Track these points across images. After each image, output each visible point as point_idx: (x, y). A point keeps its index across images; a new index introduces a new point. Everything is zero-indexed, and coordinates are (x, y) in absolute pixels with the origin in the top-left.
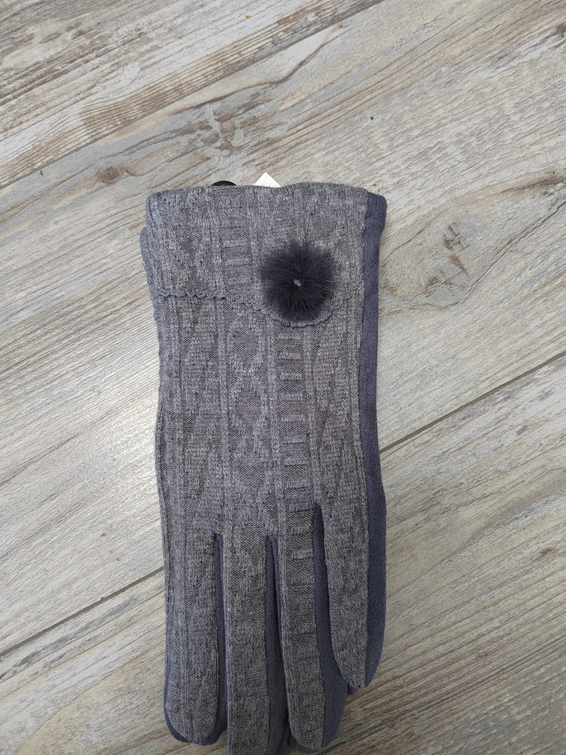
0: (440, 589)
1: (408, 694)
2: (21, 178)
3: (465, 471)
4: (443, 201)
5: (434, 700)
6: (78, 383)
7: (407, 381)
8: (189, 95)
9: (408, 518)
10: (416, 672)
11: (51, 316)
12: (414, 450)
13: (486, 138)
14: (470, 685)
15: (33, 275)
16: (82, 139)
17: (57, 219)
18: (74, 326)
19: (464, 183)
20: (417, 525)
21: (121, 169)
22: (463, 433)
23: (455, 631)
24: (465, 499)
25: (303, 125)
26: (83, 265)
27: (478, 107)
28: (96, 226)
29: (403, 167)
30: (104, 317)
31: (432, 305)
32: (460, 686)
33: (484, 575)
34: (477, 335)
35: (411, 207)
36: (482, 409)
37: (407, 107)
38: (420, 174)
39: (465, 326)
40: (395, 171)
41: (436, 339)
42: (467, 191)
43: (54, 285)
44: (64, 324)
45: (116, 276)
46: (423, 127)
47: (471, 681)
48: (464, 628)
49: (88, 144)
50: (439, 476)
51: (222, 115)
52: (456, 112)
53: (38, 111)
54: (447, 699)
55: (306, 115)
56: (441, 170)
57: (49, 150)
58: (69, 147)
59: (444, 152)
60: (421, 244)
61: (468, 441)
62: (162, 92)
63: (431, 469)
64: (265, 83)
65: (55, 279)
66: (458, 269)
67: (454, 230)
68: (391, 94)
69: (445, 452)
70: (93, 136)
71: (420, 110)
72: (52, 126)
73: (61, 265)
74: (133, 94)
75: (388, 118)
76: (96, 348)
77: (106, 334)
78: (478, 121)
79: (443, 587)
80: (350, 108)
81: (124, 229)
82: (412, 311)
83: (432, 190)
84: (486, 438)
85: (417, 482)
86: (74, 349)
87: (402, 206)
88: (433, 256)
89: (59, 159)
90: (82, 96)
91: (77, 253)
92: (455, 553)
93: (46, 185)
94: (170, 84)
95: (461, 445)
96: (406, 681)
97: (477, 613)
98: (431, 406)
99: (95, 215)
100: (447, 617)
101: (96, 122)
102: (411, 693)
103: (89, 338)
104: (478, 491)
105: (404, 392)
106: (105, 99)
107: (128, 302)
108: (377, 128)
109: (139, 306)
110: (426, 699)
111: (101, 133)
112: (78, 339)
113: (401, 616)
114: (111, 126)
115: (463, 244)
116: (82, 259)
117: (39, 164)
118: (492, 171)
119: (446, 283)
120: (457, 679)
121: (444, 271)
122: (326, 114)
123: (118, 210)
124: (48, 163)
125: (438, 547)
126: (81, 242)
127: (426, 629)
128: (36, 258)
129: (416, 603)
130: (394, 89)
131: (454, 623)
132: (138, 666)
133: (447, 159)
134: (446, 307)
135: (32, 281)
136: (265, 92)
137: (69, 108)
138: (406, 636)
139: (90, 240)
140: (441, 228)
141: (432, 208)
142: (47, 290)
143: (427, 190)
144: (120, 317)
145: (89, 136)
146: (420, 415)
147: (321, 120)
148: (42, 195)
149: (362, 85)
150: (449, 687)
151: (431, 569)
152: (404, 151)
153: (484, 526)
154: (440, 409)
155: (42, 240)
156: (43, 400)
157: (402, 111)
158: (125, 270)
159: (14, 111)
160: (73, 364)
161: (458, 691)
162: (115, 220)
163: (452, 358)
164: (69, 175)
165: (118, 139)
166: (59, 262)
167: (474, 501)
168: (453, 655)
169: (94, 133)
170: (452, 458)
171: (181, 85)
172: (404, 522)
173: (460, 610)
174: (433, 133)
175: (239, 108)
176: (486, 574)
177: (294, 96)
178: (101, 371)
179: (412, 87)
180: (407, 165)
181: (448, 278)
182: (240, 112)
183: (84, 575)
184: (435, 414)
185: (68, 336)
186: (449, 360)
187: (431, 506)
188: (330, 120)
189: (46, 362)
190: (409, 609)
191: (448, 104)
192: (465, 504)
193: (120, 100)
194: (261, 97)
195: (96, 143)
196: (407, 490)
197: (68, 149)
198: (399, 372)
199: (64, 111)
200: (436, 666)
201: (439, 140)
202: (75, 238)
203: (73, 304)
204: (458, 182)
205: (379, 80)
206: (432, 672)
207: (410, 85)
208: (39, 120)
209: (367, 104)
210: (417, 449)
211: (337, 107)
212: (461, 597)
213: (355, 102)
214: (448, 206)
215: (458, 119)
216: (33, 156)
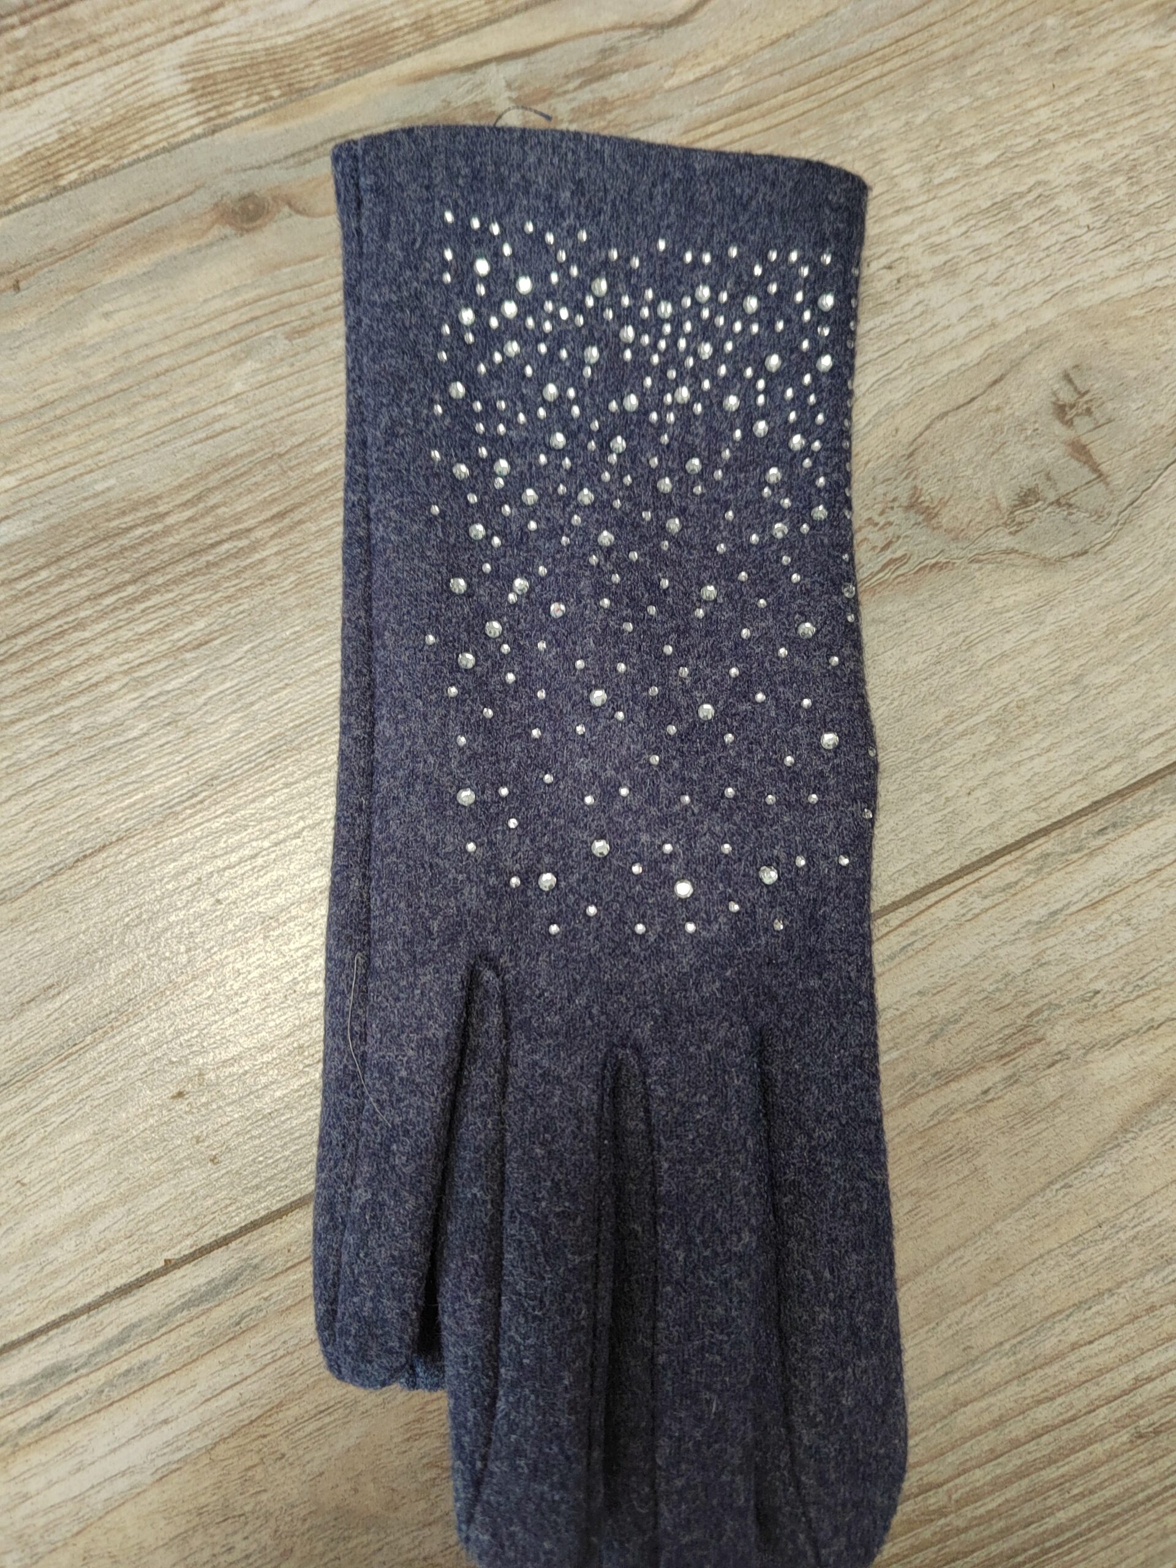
0: (1041, 1256)
1: (959, 1531)
2: (24, 206)
3: (1106, 961)
4: (1048, 314)
5: (1025, 1550)
6: (135, 704)
7: (963, 734)
8: (447, 40)
9: (965, 1074)
10: (978, 1473)
11: (77, 536)
12: (979, 904)
13: (1148, 179)
14: (1116, 1510)
15: (39, 437)
16: (182, 126)
17: (107, 307)
18: (134, 564)
19: (1097, 279)
20: (985, 1092)
21: (274, 198)
22: (1100, 868)
23: (1078, 1367)
24: (1105, 1032)
25: (721, 124)
26: (167, 418)
27: (1129, 111)
28: (205, 326)
29: (955, 232)
30: (213, 546)
31: (1025, 554)
32: (1090, 1513)
33: (1149, 1224)
34: (1133, 631)
35: (974, 323)
36: (1146, 809)
37: (965, 101)
38: (995, 250)
39: (1103, 609)
40: (937, 239)
41: (1033, 636)
42: (1105, 297)
43: (89, 462)
44: (108, 558)
45: (246, 448)
46: (1002, 145)
47: (1118, 1499)
48: (1100, 1360)
49: (199, 137)
50: (1041, 972)
51: (527, 90)
52: (1077, 117)
53: (79, 54)
54: (1059, 1546)
55: (729, 101)
56: (1044, 246)
57: (98, 146)
58: (149, 140)
59: (1052, 205)
60: (998, 409)
61: (1113, 887)
62: (383, 29)
63: (1020, 953)
64: (632, 26)
65: (93, 448)
66: (1087, 474)
67: (1077, 382)
68: (927, 69)
69: (1055, 913)
70: (210, 119)
71: (996, 107)
72: (111, 91)
73: (111, 415)
74: (314, 29)
75: (919, 120)
76: (186, 619)
77: (215, 587)
78: (1128, 141)
79: (1049, 1252)
80: (833, 93)
81: (275, 337)
82: (976, 566)
83: (1025, 288)
84: (1155, 882)
85: (985, 985)
86: (131, 621)
87: (954, 320)
88: (1026, 438)
89: (124, 167)
90: (187, 26)
91: (154, 388)
92: (1078, 1167)
93: (87, 226)
94: (404, 12)
95: (1096, 896)
96: (954, 1497)
97: (1131, 1321)
98: (1020, 798)
99: (206, 301)
100: (1058, 1329)
101: (219, 87)
102: (966, 1529)
103: (170, 595)
104: (1136, 1013)
105: (957, 760)
106: (244, 38)
107: (275, 510)
108: (893, 140)
109: (300, 522)
110: (1004, 1546)
111: (230, 113)
112: (145, 595)
113: (944, 1325)
114: (256, 98)
115: (1097, 414)
116: (163, 403)
117: (73, 176)
118: (1163, 255)
119: (1058, 502)
120: (1082, 1495)
121: (1054, 473)
122: (774, 102)
123: (261, 291)
124: (95, 176)
125: (1039, 1151)
126: (165, 363)
127: (1004, 1360)
128: (49, 397)
129: (982, 1292)
130: (936, 58)
131: (1075, 1347)
132: (253, 1446)
133: (1057, 221)
134: (1060, 559)
135: (35, 451)
136: (632, 46)
137: (155, 52)
138: (955, 1377)
139: (186, 358)
140: (1045, 374)
141: (1023, 329)
142: (71, 472)
143: (1013, 286)
144: (253, 548)
145: (201, 118)
146: (994, 818)
147: (763, 116)
148: (76, 247)
149: (861, 45)
150: (1062, 1516)
151: (1020, 1206)
152: (958, 197)
153: (1150, 1100)
154: (1044, 805)
155: (69, 354)
156: (42, 743)
157: (952, 107)
158: (270, 434)
159: (21, 53)
160: (125, 656)
161: (1085, 1525)
162: (253, 314)
163: (1074, 682)
164: (147, 206)
165: (271, 130)
166: (106, 408)
167: (1125, 1036)
168: (1075, 1431)
169: (213, 114)
170: (1074, 929)
171: (429, 17)
172: (954, 1086)
173: (1089, 1313)
174: (1025, 161)
175: (568, 77)
176: (1155, 1221)
177: (700, 59)
178: (197, 679)
179: (978, 55)
180: (964, 229)
181: (1062, 491)
182: (571, 86)
183: (123, 1199)
184: (1031, 816)
185: (118, 587)
186: (1066, 687)
187: (1023, 1046)
188: (784, 117)
189: (57, 649)
190: (963, 1308)
191: (1060, 98)
192: (1106, 1045)
193: (280, 41)
194: (620, 57)
195: (217, 135)
196: (963, 1002)
197: (146, 147)
198: (945, 711)
199: (141, 58)
200: (1030, 1458)
201: (1041, 177)
202: (150, 352)
203: (135, 509)
204: (1084, 275)
205: (899, 34)
206: (1020, 1474)
207: (973, 51)
208: (78, 74)
209: (873, 87)
210: (988, 903)
211: (802, 90)
212: (1095, 1278)
213: (842, 81)
214: (1062, 327)
215: (1082, 134)
216: (60, 156)
